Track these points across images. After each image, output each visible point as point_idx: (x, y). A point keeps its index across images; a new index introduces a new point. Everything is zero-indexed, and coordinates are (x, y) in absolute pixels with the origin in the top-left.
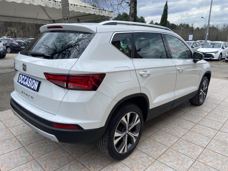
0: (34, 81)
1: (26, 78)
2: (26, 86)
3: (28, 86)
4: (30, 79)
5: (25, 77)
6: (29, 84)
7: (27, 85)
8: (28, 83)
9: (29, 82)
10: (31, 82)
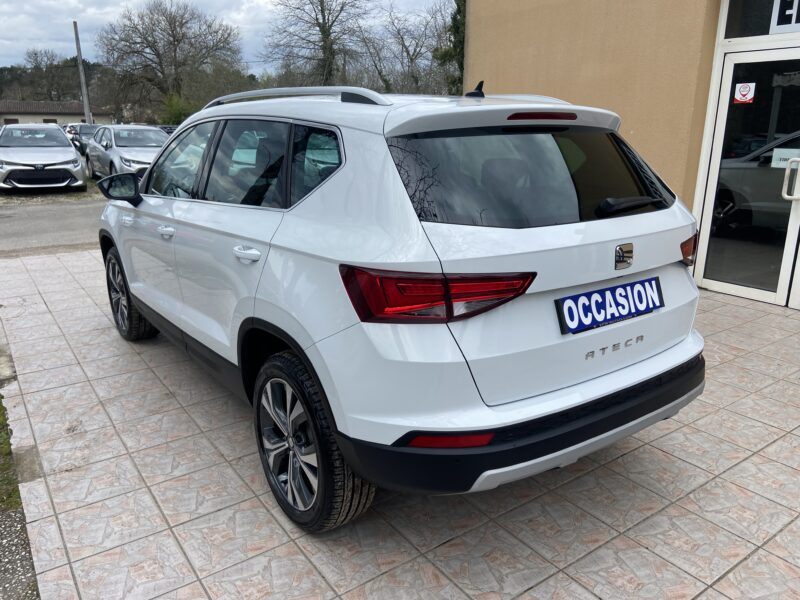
0: (638, 287)
1: (596, 297)
2: (614, 319)
3: (624, 312)
4: (620, 291)
5: (590, 300)
6: (624, 307)
7: (617, 315)
8: (618, 304)
9: (622, 300)
10: (626, 297)
